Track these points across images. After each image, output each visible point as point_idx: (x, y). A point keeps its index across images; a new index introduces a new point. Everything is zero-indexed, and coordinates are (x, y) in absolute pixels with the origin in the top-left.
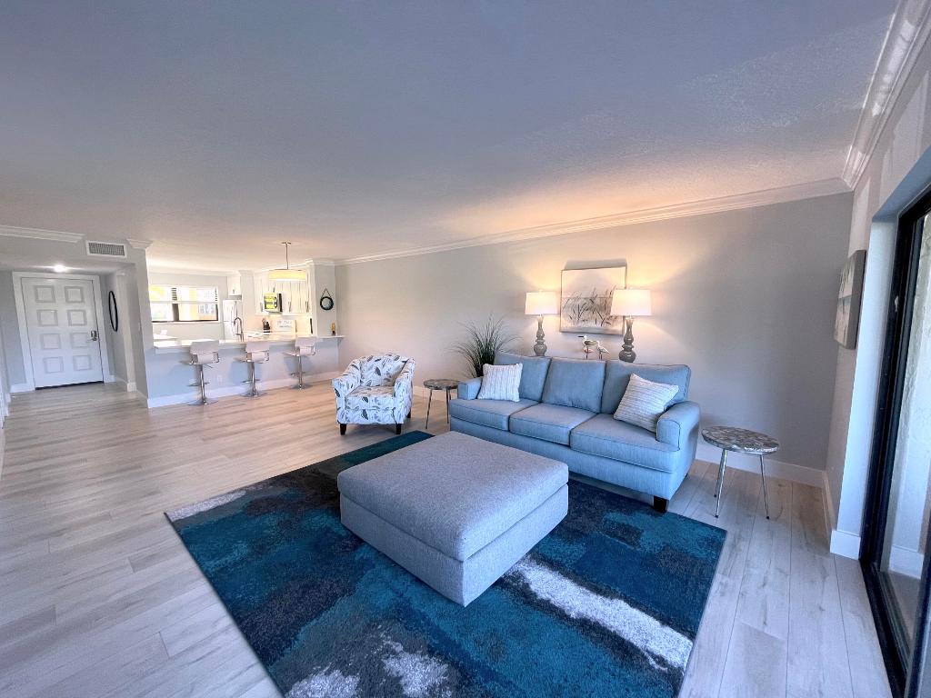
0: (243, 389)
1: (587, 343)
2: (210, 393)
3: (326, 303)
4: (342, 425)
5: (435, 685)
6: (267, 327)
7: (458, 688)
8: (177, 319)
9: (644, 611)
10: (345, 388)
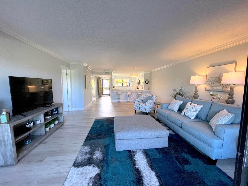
0: (127, 101)
1: (211, 95)
2: (121, 100)
3: (147, 82)
4: (135, 110)
5: (98, 158)
6: (138, 88)
7: (100, 161)
8: (122, 86)
9: (158, 179)
10: (136, 101)
